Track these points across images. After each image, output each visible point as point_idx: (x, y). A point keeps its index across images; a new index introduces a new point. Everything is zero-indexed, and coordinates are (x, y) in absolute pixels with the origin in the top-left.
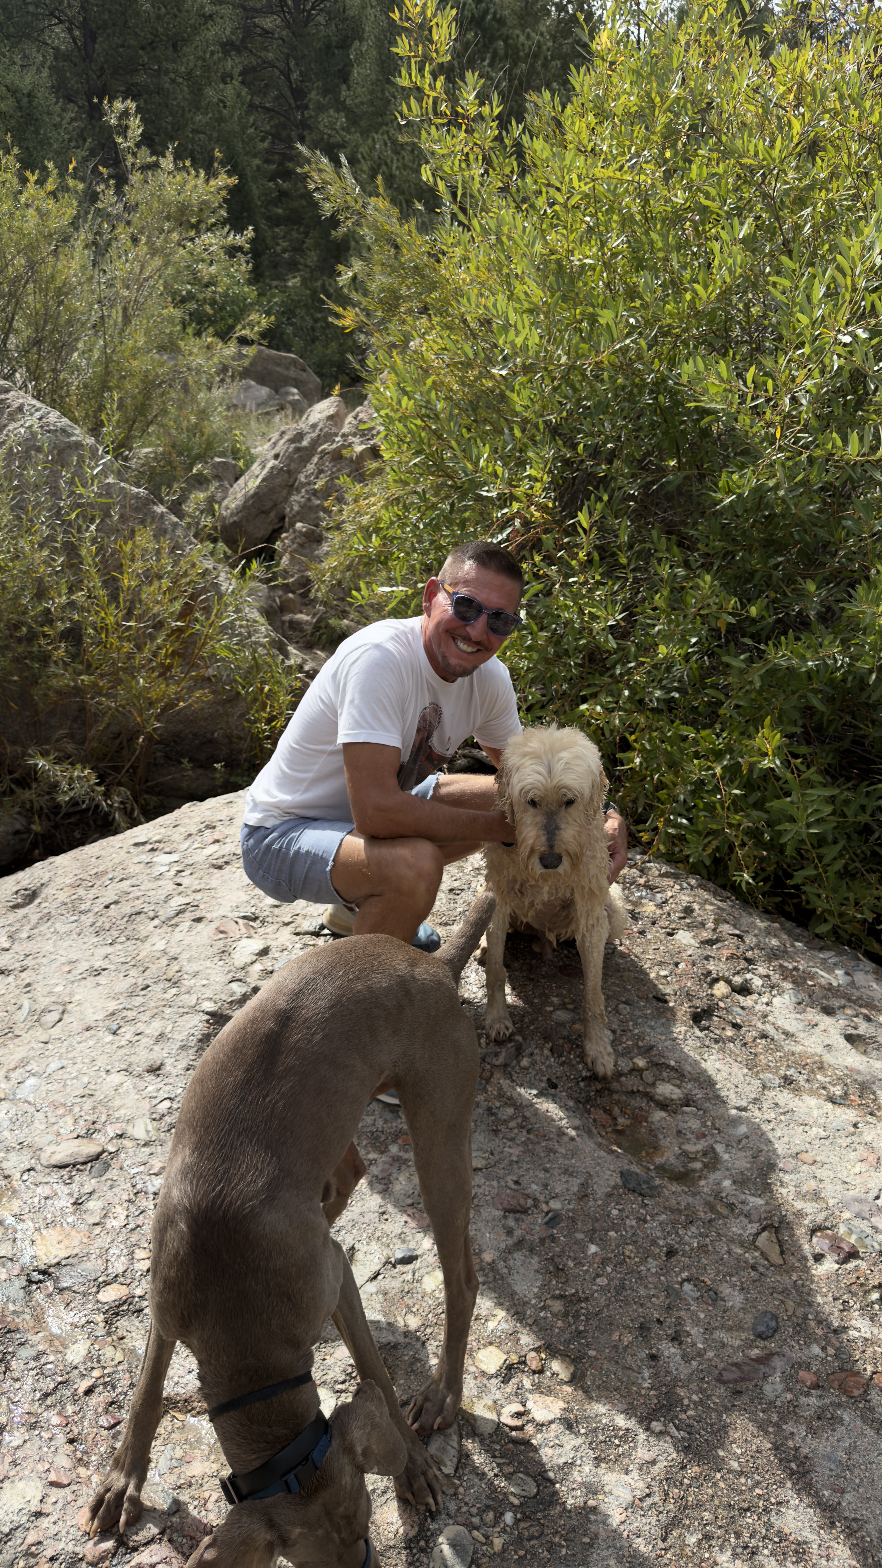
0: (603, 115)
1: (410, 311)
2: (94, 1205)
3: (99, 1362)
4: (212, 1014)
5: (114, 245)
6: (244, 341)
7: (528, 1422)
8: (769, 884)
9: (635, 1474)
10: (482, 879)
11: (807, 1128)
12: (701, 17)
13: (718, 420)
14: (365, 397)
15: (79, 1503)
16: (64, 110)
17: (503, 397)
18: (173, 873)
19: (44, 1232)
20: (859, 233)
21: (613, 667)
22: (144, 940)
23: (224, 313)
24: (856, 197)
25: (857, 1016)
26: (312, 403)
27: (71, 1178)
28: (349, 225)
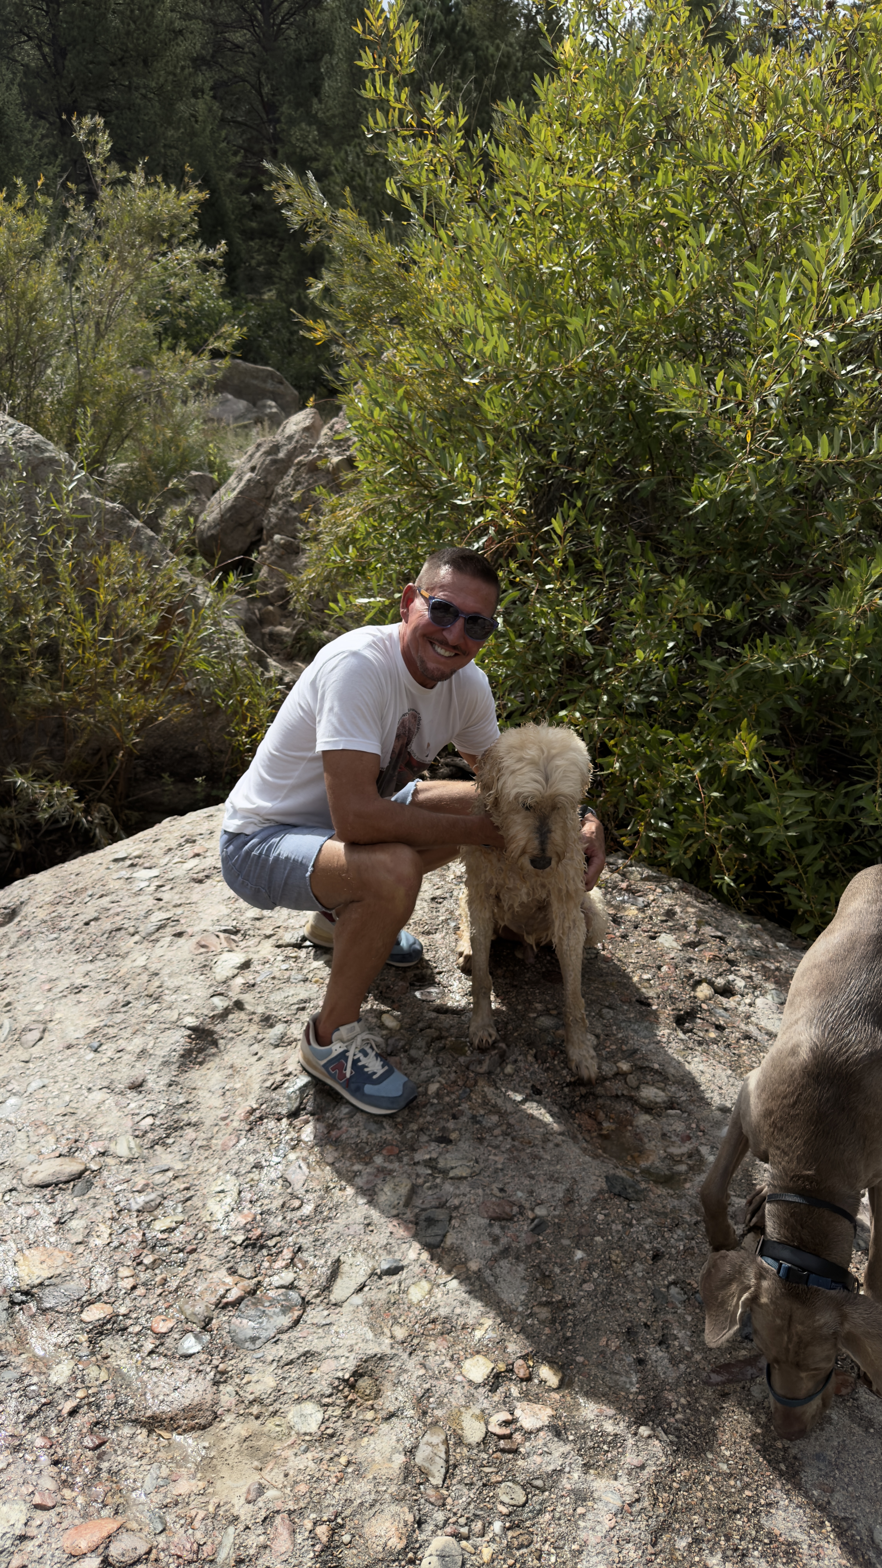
0: (569, 124)
1: (381, 321)
2: (76, 1224)
3: (83, 1382)
4: (193, 1029)
5: (85, 259)
6: (217, 354)
7: (516, 1430)
8: (750, 886)
9: (624, 1480)
12: (665, 25)
13: (690, 425)
14: (339, 408)
15: (64, 1525)
16: (35, 127)
17: (476, 407)
18: (153, 888)
19: (27, 1252)
20: (825, 238)
21: (592, 672)
22: (124, 956)
23: (199, 327)
24: (822, 200)
26: (288, 415)
27: (53, 1197)
28: (318, 237)
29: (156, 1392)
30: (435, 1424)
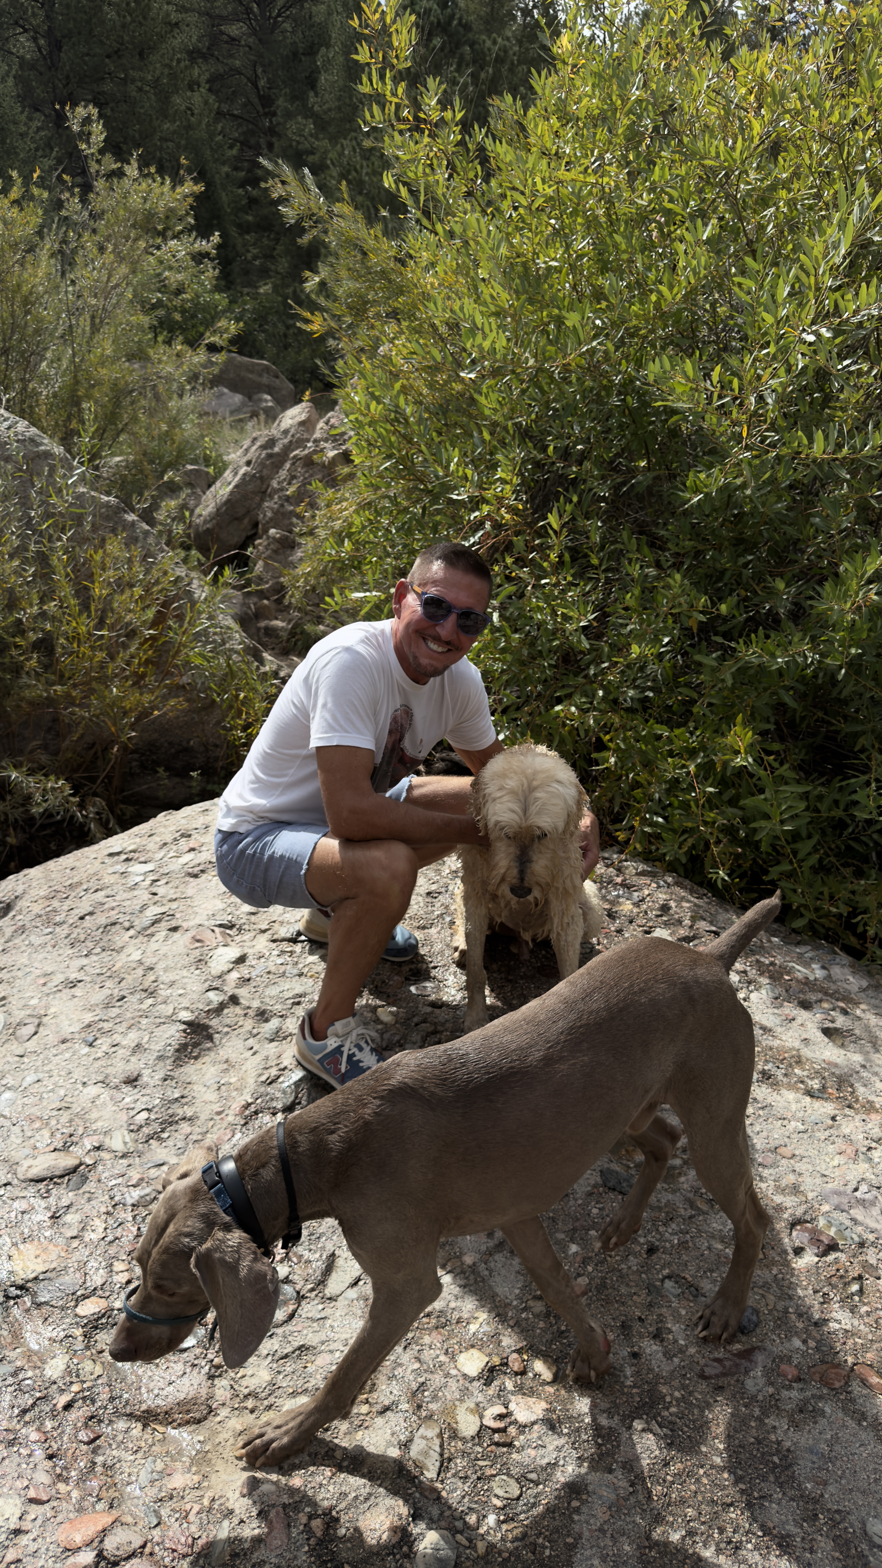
0: (566, 118)
1: (378, 315)
2: (71, 1218)
3: (78, 1376)
4: (189, 1024)
5: (81, 252)
6: (213, 348)
7: (511, 1424)
8: (745, 881)
9: (619, 1473)
10: (459, 881)
11: (785, 1122)
12: (662, 20)
13: (686, 419)
14: (335, 402)
15: (59, 1519)
16: (30, 119)
17: (473, 401)
18: (148, 882)
19: (21, 1247)
20: (822, 233)
21: (588, 667)
22: (119, 951)
23: (195, 321)
24: (818, 196)
25: (834, 1009)
26: (285, 408)
27: (48, 1191)
28: (315, 232)
29: (151, 1386)
30: (430, 1417)
